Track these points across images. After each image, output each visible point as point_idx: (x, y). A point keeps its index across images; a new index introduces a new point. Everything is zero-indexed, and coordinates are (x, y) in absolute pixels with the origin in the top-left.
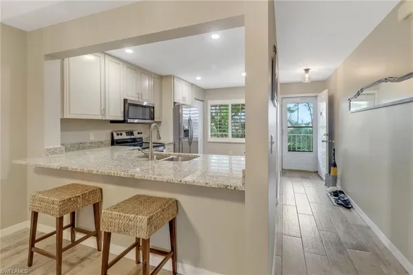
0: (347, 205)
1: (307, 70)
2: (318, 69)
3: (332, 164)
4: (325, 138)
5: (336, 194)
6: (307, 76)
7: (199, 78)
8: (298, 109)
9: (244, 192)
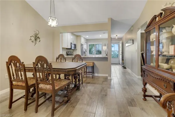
0: (125, 68)
1: (117, 36)
2: (119, 35)
3: (123, 60)
4: (121, 53)
5: (123, 66)
6: (117, 37)
7: (87, 36)
8: (114, 46)
9: (108, 58)
